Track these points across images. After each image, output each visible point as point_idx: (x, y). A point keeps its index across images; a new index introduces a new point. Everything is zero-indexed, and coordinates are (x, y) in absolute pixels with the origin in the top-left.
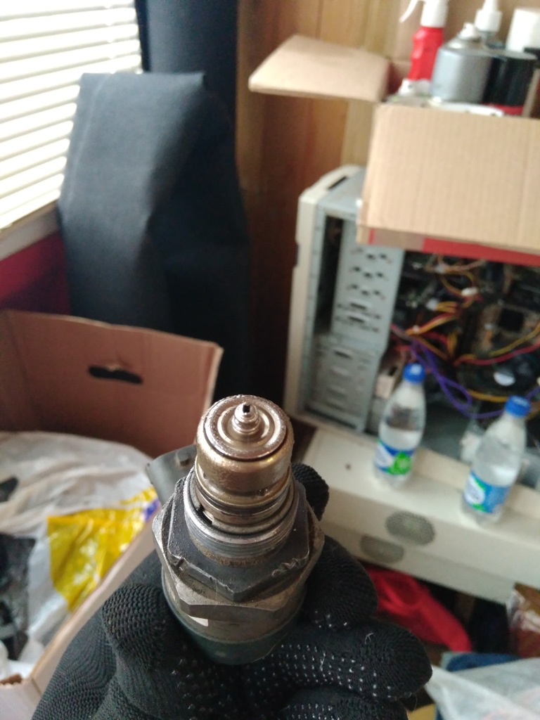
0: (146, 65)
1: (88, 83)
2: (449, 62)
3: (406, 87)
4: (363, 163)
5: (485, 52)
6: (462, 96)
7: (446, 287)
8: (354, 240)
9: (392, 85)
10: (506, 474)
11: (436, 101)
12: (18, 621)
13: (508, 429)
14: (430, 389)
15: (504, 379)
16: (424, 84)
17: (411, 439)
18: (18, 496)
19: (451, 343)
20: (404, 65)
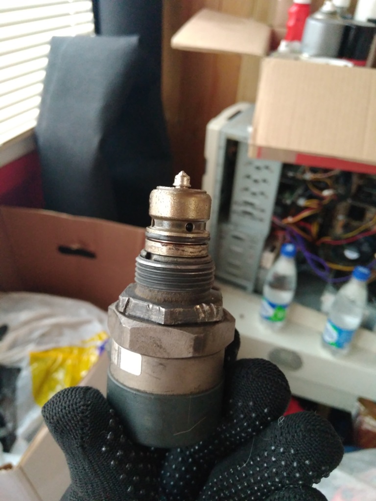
0: (98, 30)
1: (56, 44)
2: (315, 28)
3: (283, 46)
4: (252, 100)
5: (339, 21)
6: (324, 52)
7: (311, 190)
8: (246, 156)
9: (273, 45)
10: (352, 321)
11: (305, 56)
12: (10, 425)
13: (355, 290)
14: (300, 262)
15: (351, 255)
16: (296, 44)
17: (286, 296)
18: (9, 338)
19: (314, 229)
20: (282, 31)
